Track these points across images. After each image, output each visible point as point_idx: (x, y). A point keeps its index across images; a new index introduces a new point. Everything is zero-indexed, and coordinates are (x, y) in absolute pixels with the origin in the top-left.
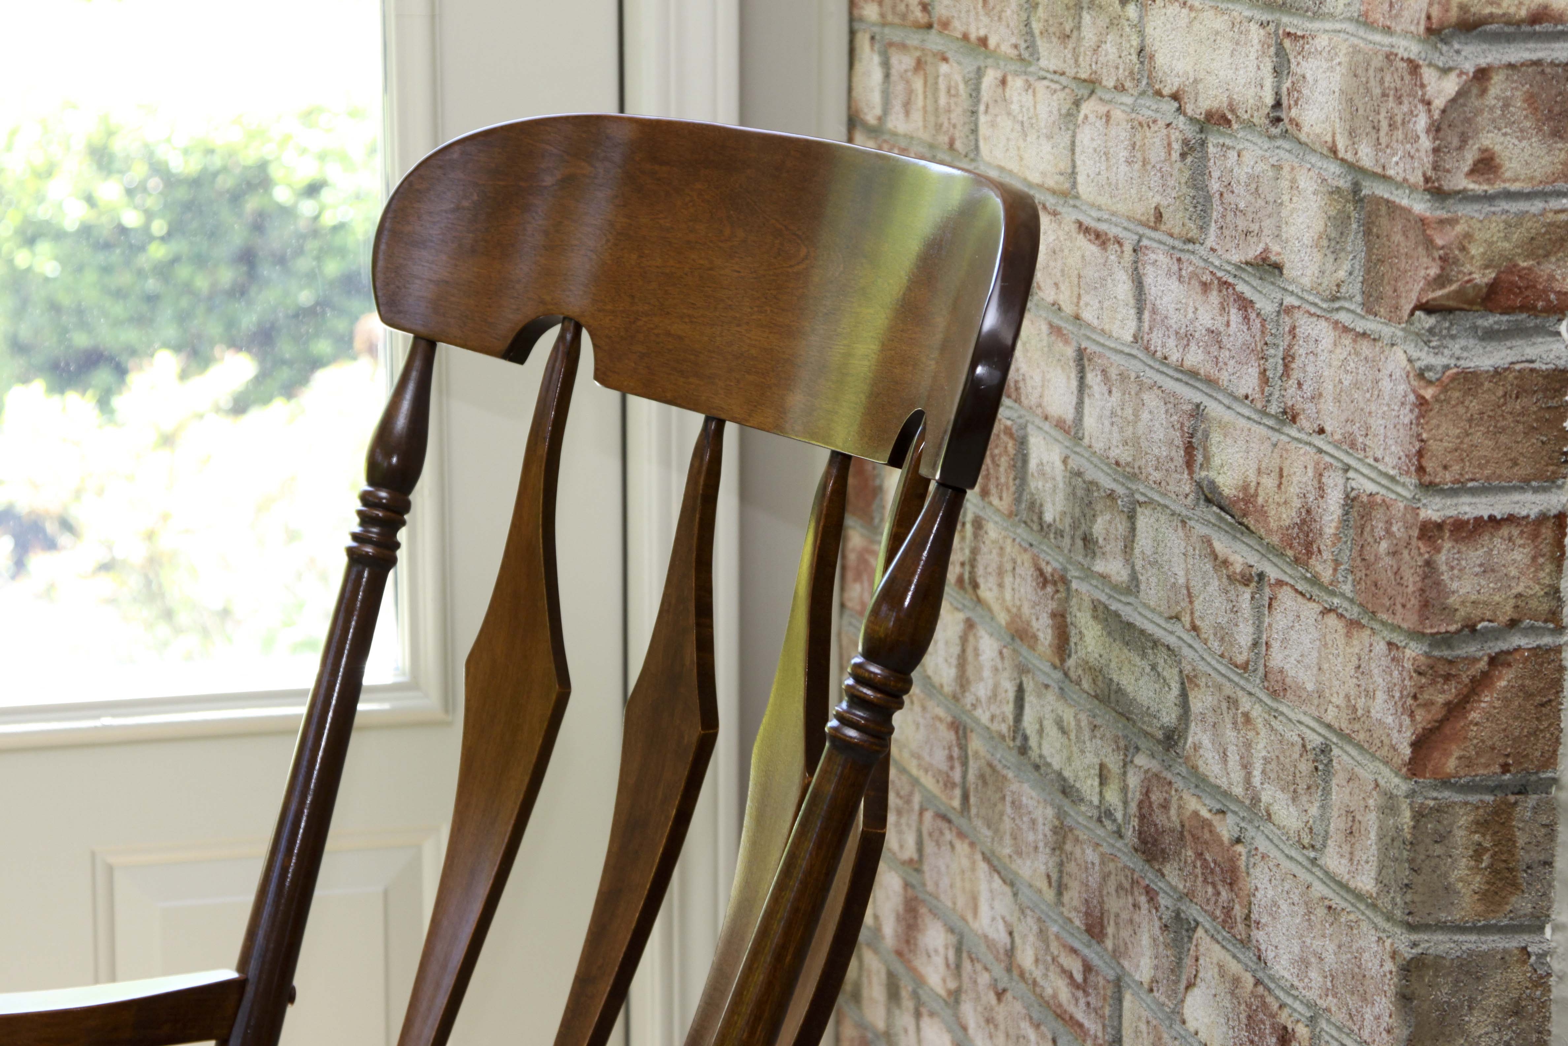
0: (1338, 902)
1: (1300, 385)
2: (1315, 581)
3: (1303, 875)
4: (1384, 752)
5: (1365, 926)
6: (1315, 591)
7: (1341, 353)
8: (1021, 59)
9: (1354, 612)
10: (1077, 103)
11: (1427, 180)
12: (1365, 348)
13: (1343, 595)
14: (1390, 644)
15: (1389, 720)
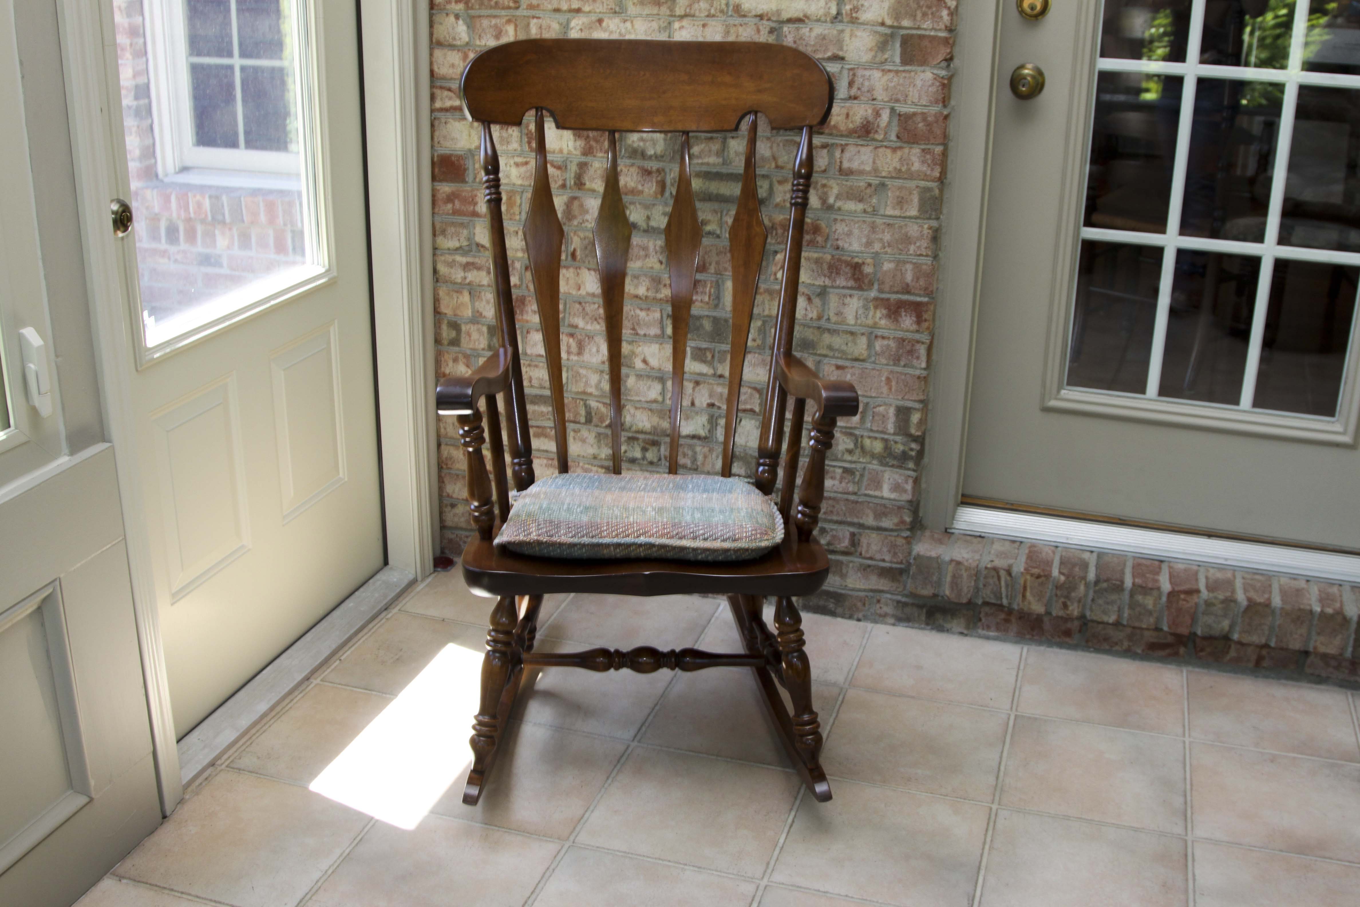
0: (891, 222)
1: (859, 89)
2: (874, 140)
3: (868, 220)
4: (922, 177)
5: (910, 224)
6: (870, 143)
7: (885, 78)
8: (615, 12)
9: (898, 144)
10: (670, 23)
11: (946, 27)
12: (904, 75)
13: (891, 141)
14: (923, 150)
15: (925, 169)
